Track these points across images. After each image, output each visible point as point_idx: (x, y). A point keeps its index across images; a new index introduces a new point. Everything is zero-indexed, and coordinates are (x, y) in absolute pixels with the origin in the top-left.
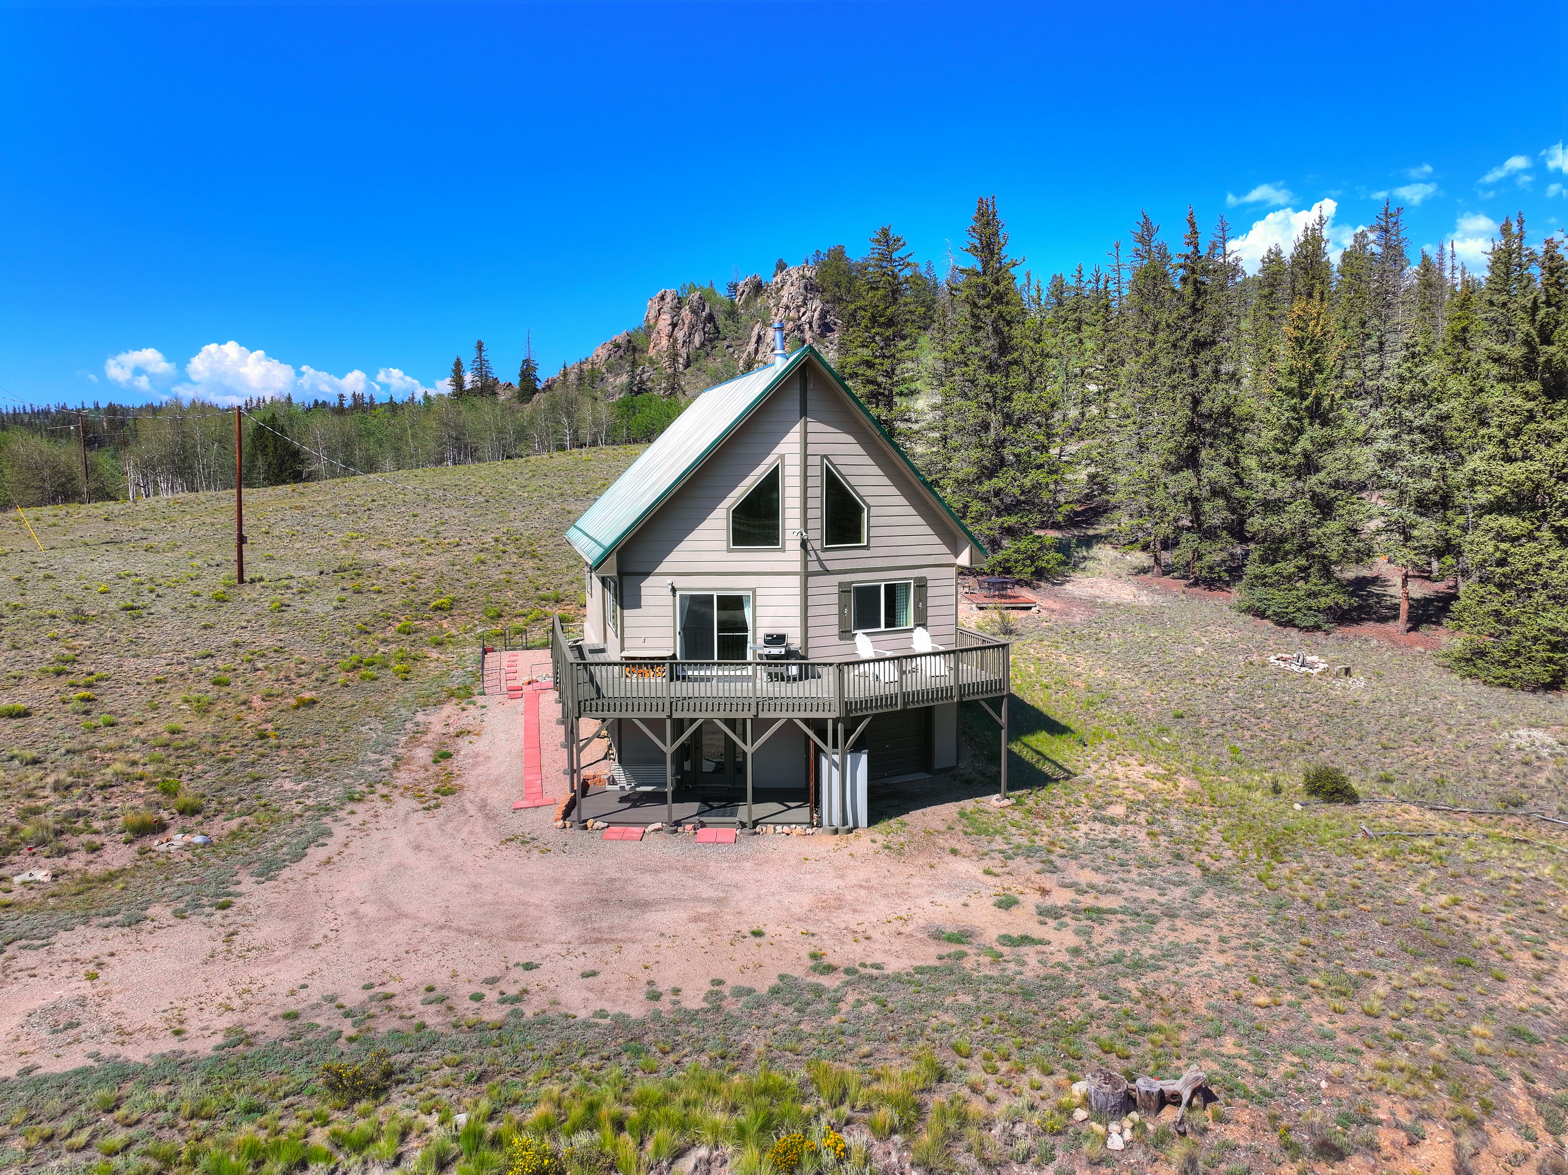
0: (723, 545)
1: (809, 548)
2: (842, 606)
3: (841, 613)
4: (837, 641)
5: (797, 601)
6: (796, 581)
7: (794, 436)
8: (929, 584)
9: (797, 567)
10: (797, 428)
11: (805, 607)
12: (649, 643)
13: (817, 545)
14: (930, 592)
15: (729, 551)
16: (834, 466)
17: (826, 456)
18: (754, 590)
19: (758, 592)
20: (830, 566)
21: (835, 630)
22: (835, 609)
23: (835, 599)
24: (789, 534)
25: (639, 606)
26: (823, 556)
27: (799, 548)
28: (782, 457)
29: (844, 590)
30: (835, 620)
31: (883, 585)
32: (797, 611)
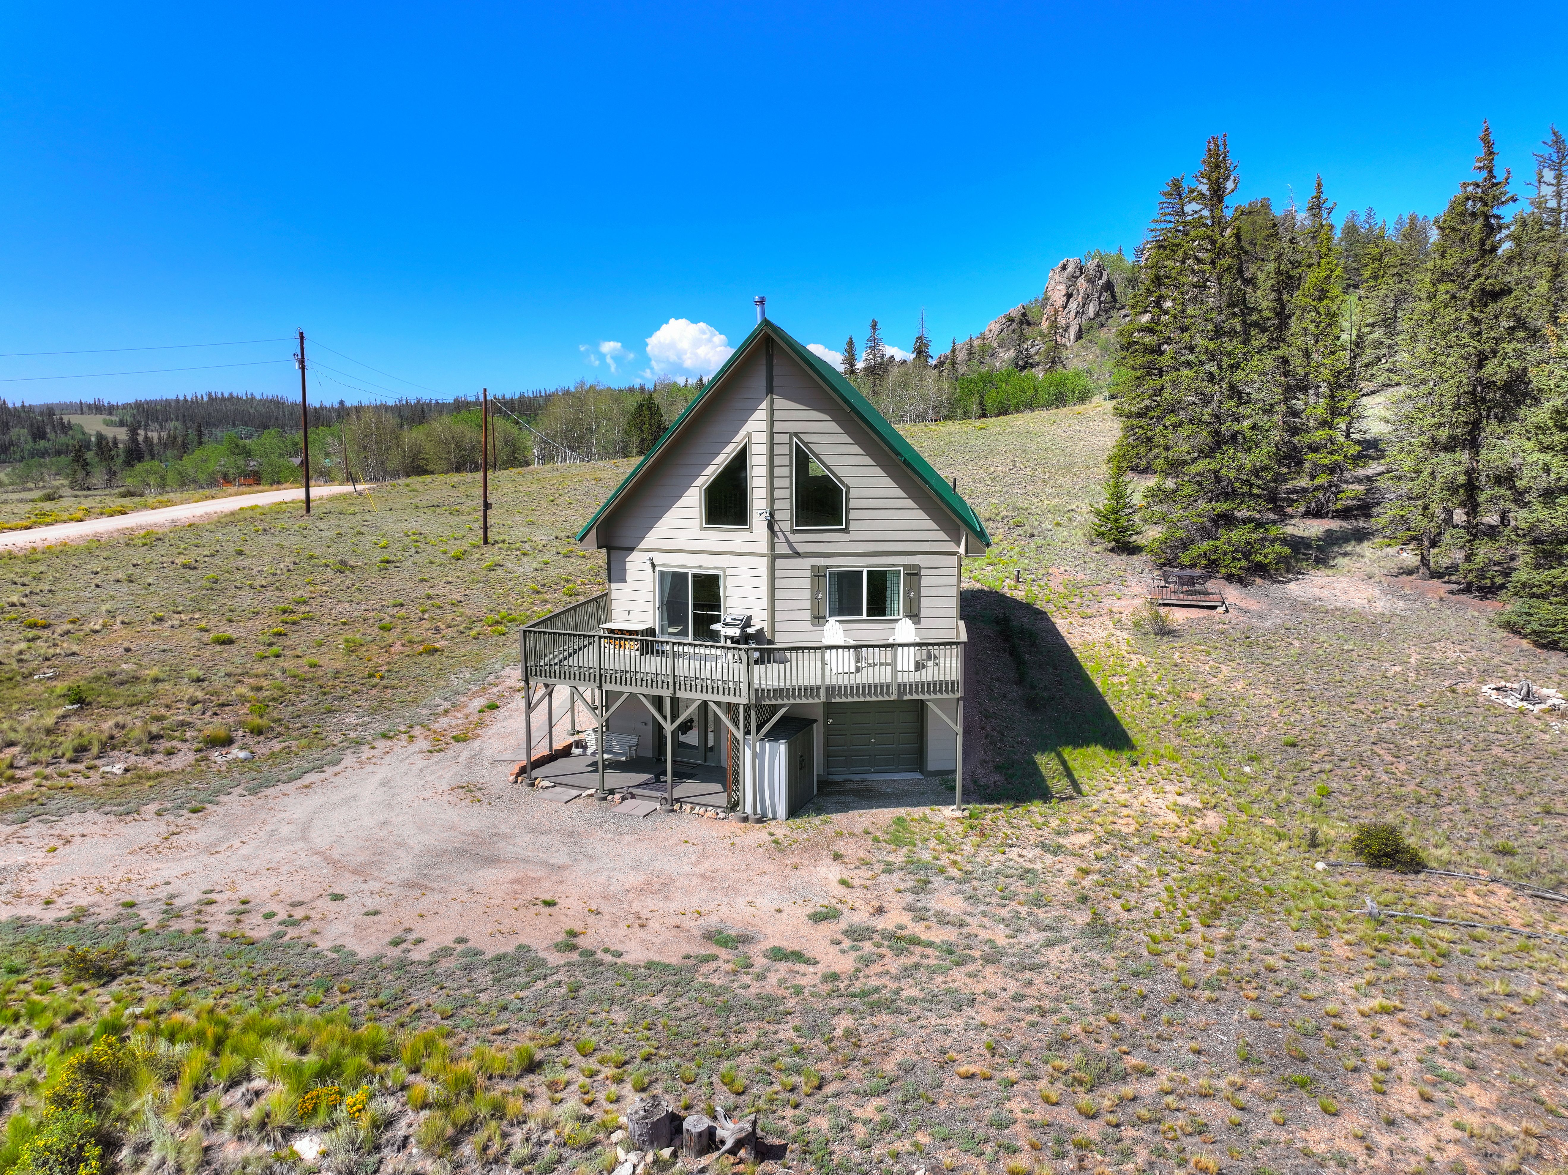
0: (697, 523)
1: (776, 528)
2: (815, 591)
3: (814, 598)
4: (808, 626)
5: (764, 582)
6: (763, 562)
7: (761, 414)
8: (923, 572)
9: (764, 548)
10: (764, 405)
11: (772, 590)
12: (633, 615)
13: (786, 526)
14: (924, 581)
15: (702, 529)
16: (805, 444)
17: (796, 435)
18: (724, 570)
19: (729, 572)
20: (800, 549)
21: (807, 615)
22: (807, 594)
23: (807, 583)
24: (755, 516)
25: (624, 580)
26: (792, 538)
27: (766, 528)
28: (749, 435)
29: (817, 574)
30: (807, 604)
31: (865, 571)
32: (764, 593)
